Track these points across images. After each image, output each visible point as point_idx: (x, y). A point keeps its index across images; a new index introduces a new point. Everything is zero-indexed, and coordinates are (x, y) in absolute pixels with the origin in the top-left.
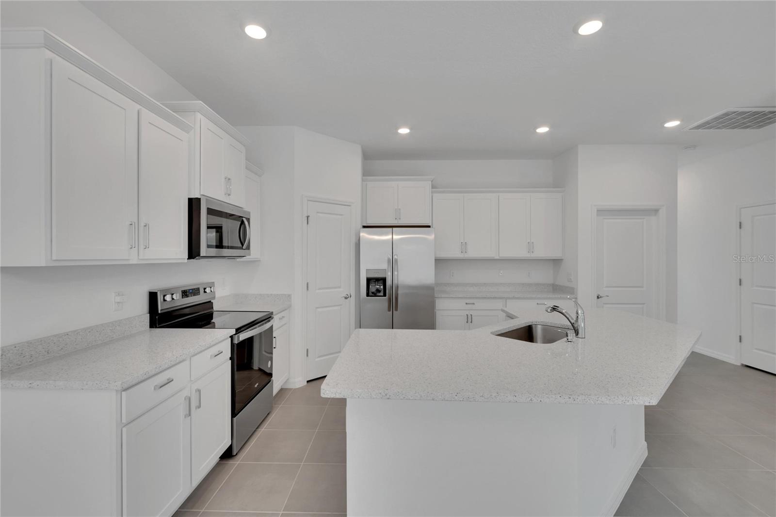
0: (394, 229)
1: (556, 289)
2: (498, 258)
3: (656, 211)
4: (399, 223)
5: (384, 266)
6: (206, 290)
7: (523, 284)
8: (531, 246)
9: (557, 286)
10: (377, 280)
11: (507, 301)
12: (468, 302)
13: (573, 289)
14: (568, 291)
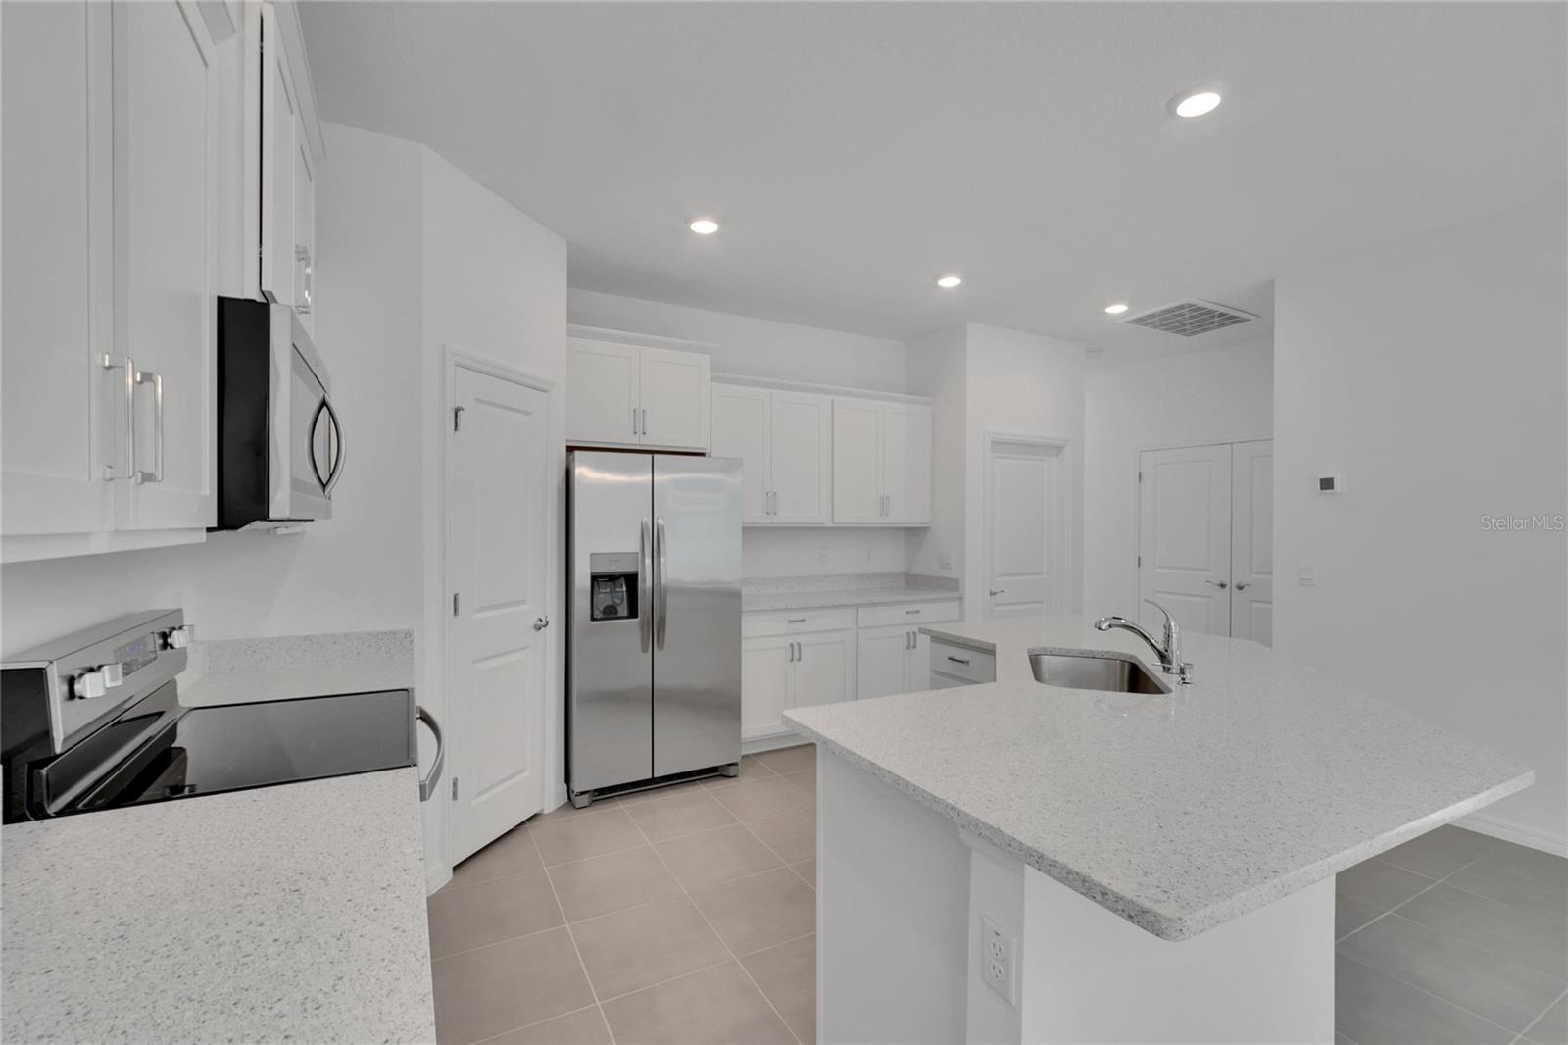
0: (655, 456)
1: (913, 582)
2: (830, 525)
3: (1058, 449)
4: (642, 443)
5: (632, 545)
6: (169, 641)
7: (861, 576)
8: (884, 504)
9: (917, 576)
10: (612, 578)
11: (860, 610)
12: (792, 618)
13: (957, 581)
14: (947, 586)
